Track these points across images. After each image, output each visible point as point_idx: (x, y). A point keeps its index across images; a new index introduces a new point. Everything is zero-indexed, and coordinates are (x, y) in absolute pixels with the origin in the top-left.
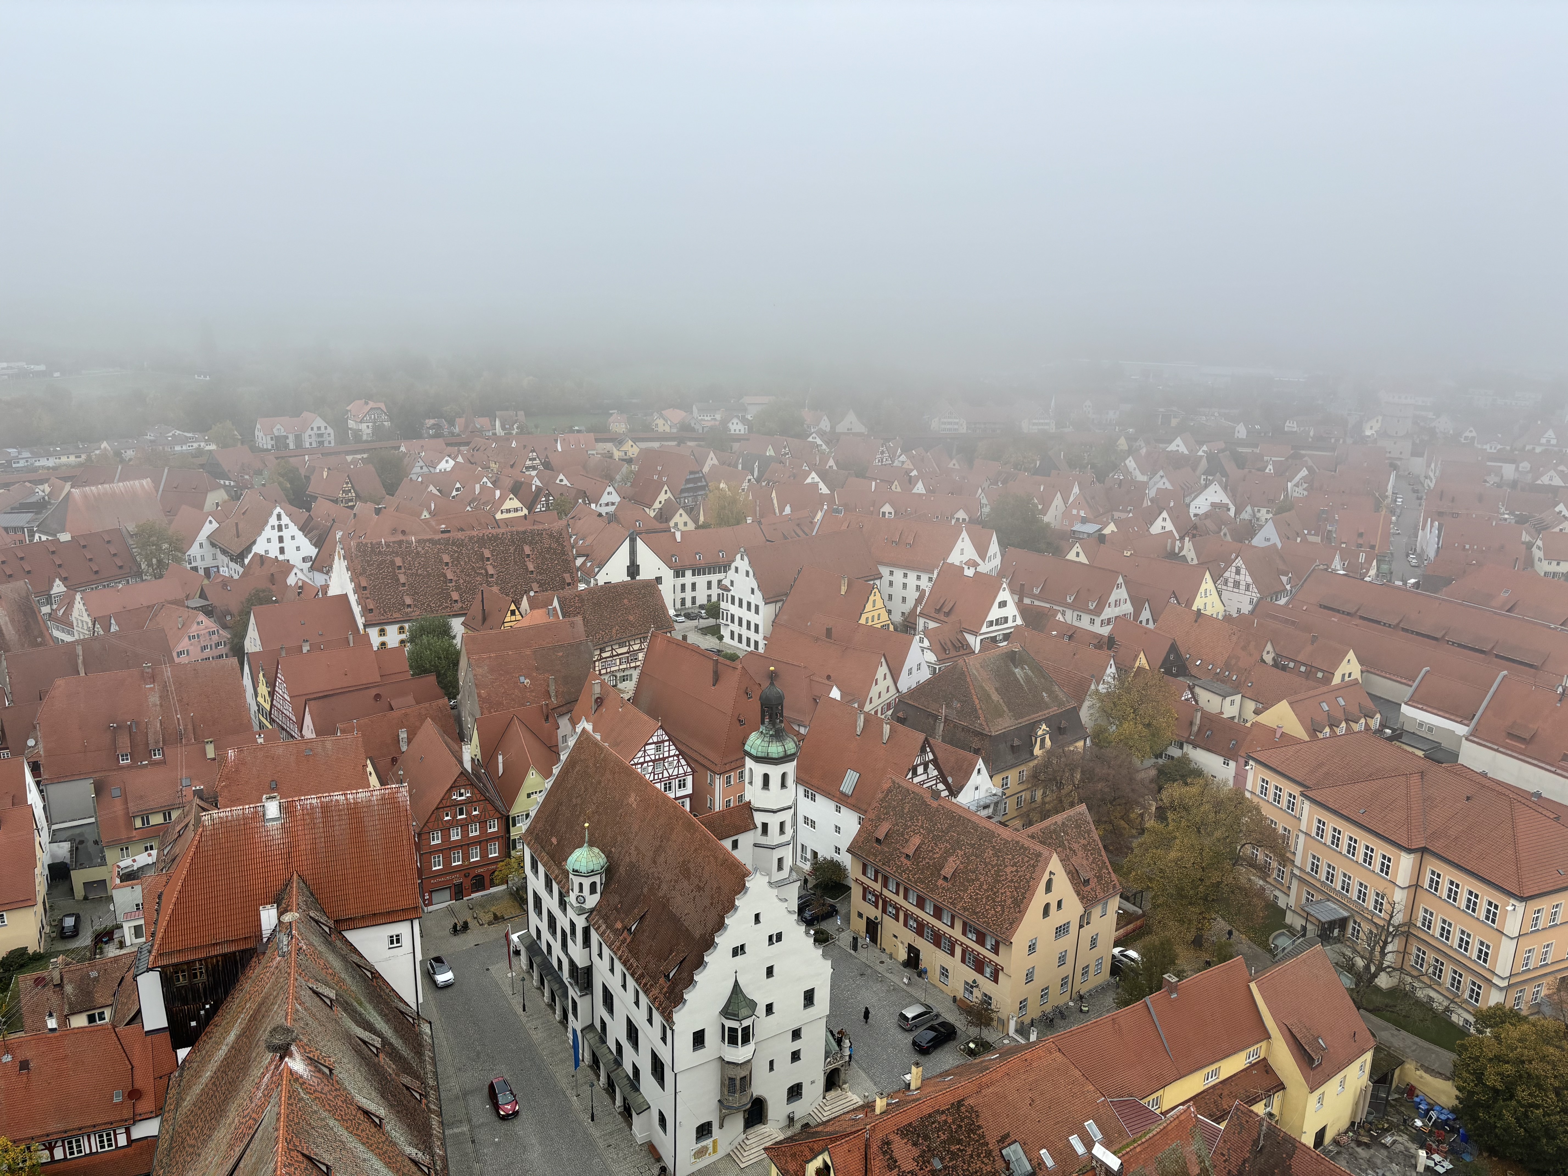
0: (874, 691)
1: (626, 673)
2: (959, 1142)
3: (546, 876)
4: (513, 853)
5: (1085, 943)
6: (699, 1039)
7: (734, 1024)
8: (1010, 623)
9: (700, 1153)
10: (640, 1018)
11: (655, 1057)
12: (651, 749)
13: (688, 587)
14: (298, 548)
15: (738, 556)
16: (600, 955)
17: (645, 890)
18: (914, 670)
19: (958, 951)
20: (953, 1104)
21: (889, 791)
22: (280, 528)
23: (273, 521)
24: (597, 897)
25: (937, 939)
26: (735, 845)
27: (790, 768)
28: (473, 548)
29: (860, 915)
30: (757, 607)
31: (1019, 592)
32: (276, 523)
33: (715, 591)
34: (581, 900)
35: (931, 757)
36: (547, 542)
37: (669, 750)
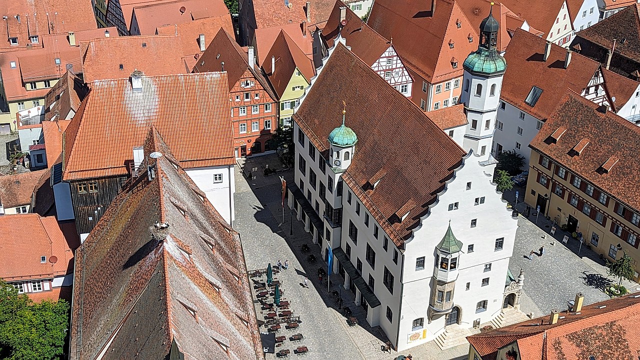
2: (610, 348)
3: (311, 145)
6: (421, 262)
7: (446, 256)
9: (414, 337)
10: (377, 246)
11: (386, 271)
12: (383, 62)
16: (349, 202)
17: (385, 161)
19: (609, 223)
20: (608, 323)
21: (567, 104)
24: (349, 162)
25: (594, 213)
26: (452, 133)
27: (498, 81)
29: (533, 193)
34: (338, 164)
35: (602, 81)
37: (397, 63)
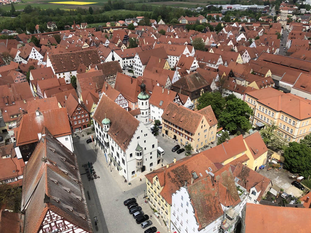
0: (167, 83)
1: (113, 82)
2: (183, 172)
3: (98, 125)
4: (91, 120)
5: (210, 133)
6: (131, 155)
7: (138, 152)
8: (196, 67)
9: (133, 177)
10: (119, 152)
11: (123, 159)
12: (119, 98)
13: (126, 62)
14: (39, 57)
15: (136, 55)
16: (110, 140)
17: (119, 127)
18: (175, 79)
19: (184, 136)
20: (182, 165)
21: (169, 104)
22: (34, 52)
23: (33, 50)
24: (109, 128)
25: (180, 133)
26: (137, 117)
27: (147, 101)
28: (77, 55)
29: (164, 130)
30: (141, 66)
31: (198, 60)
32: (33, 51)
33: (132, 63)
34: (106, 129)
35: (178, 97)
36: (94, 53)
37: (123, 98)
